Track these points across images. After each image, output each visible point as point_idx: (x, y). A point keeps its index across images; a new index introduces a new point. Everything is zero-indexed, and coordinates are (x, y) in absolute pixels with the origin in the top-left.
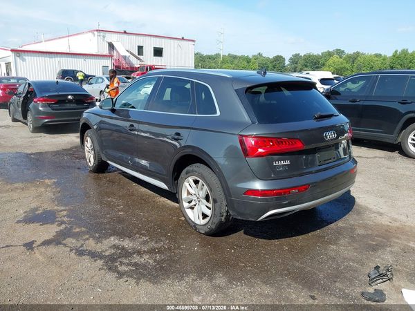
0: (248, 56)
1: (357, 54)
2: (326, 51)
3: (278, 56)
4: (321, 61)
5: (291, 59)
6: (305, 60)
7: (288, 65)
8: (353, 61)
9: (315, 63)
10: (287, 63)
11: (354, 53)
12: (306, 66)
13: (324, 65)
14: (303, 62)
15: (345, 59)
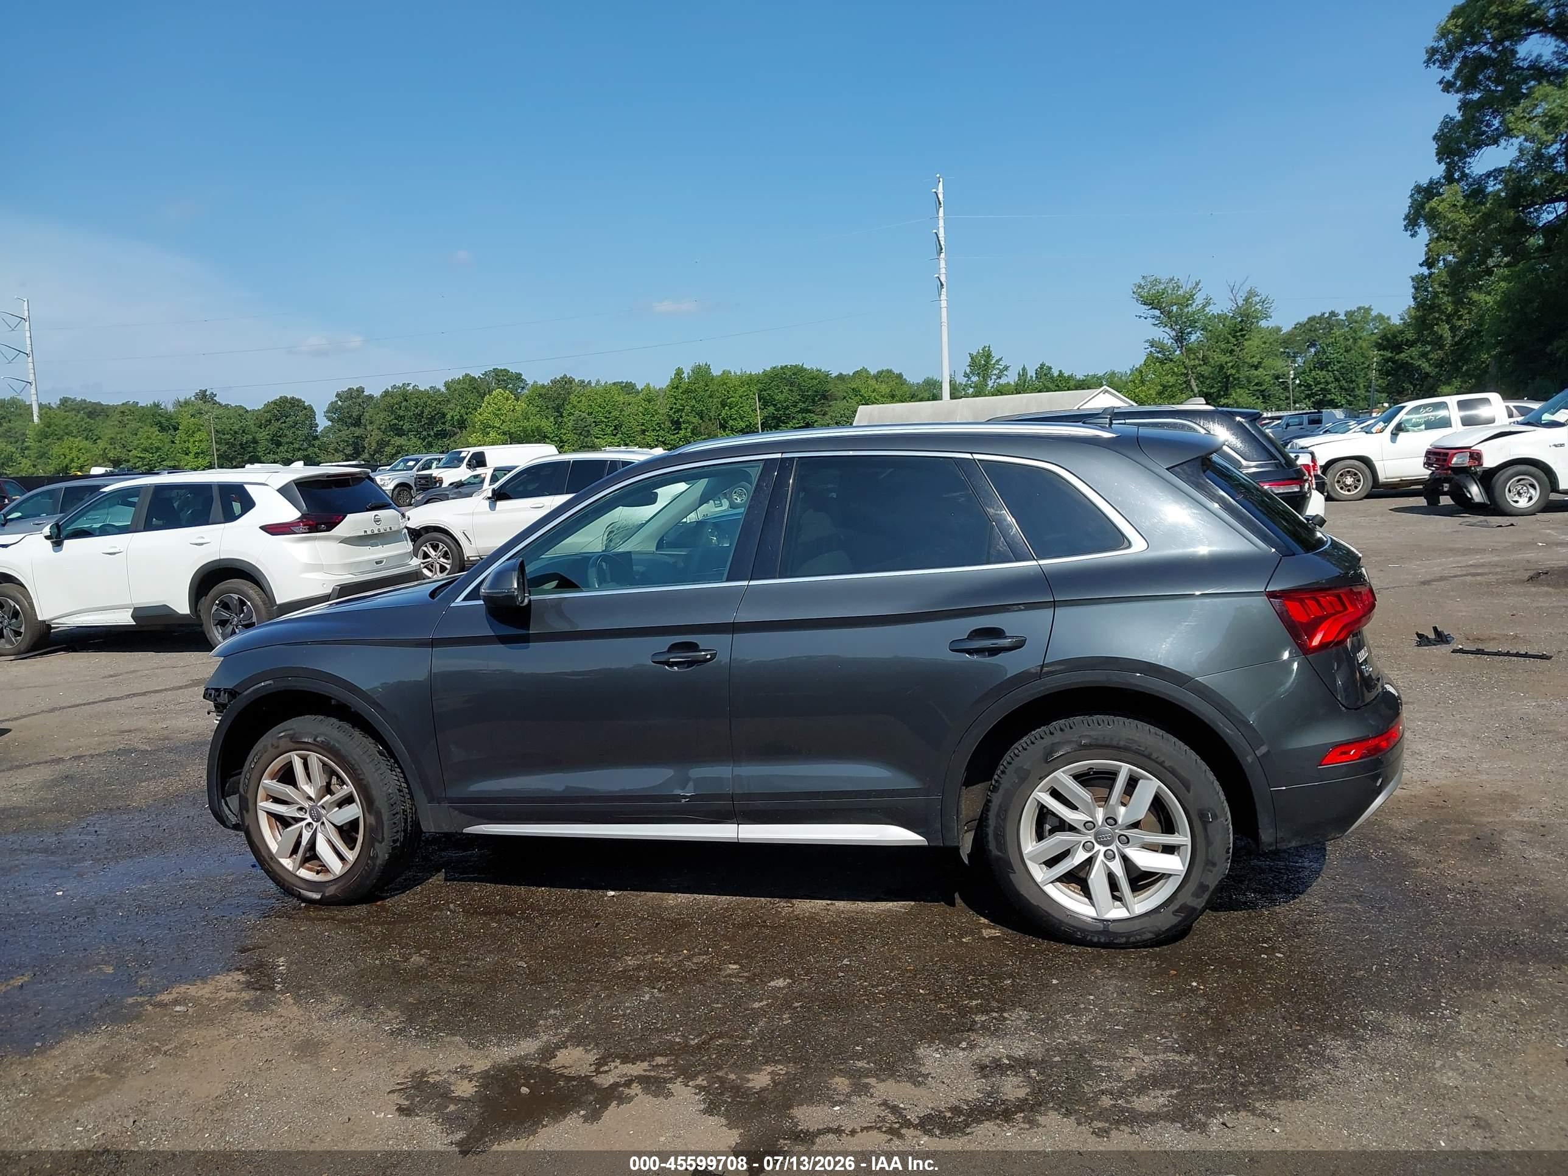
0: (157, 406)
1: (565, 383)
2: (459, 375)
3: (283, 401)
4: (453, 412)
5: (333, 409)
6: (391, 409)
7: (327, 430)
8: (558, 409)
9: (432, 421)
10: (322, 423)
11: (554, 382)
12: (400, 433)
13: (462, 424)
14: (382, 418)
15: (530, 401)
